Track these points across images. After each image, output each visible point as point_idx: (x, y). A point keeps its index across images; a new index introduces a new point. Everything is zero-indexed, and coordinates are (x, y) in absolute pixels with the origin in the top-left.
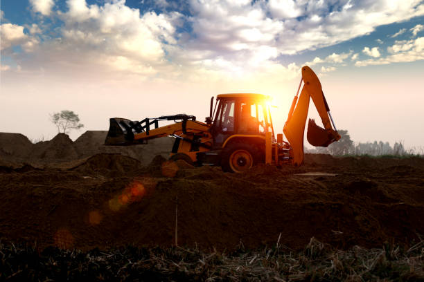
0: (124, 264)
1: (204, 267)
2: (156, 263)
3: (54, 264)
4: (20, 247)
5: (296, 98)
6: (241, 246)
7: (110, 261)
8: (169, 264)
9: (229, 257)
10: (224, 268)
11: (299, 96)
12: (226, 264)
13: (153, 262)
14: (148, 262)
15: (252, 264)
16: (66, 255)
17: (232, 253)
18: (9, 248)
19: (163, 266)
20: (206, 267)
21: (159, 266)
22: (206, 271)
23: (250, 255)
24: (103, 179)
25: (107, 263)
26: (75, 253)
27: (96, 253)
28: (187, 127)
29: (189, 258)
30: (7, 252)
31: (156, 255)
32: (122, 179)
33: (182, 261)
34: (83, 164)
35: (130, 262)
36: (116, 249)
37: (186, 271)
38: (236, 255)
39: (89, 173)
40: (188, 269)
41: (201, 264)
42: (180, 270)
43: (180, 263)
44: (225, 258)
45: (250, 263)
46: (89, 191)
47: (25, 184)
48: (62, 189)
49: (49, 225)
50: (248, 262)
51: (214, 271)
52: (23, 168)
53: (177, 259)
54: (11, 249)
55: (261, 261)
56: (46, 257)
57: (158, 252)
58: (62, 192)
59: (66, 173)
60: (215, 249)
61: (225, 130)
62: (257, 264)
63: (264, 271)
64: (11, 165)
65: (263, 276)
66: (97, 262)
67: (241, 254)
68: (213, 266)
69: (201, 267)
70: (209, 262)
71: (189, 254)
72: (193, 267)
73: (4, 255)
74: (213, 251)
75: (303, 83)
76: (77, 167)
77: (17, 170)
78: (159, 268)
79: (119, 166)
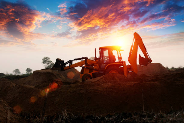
0: (121, 120)
1: (156, 119)
2: (135, 119)
3: (91, 122)
4: (76, 116)
5: (132, 46)
6: (172, 109)
7: (115, 119)
8: (141, 119)
9: (167, 115)
10: (165, 119)
11: (133, 45)
12: (165, 118)
13: (134, 118)
14: (131, 119)
15: (177, 116)
16: (96, 118)
17: (168, 113)
18: (71, 117)
19: (138, 120)
20: (157, 119)
21: (137, 120)
22: (157, 121)
23: (176, 113)
24: (110, 84)
25: (114, 120)
26: (100, 117)
27: (109, 116)
28: (87, 62)
29: (149, 116)
30: (71, 118)
31: (135, 115)
32: (119, 84)
33: (146, 117)
34: (101, 79)
35: (124, 119)
36: (117, 114)
37: (148, 121)
38: (170, 113)
39: (104, 82)
40: (149, 121)
41: (154, 118)
42: (146, 121)
43: (146, 118)
44: (165, 115)
45: (176, 116)
46: (104, 90)
47: (76, 88)
48: (93, 90)
49: (88, 106)
50: (175, 116)
51: (160, 121)
52: (75, 82)
53: (144, 116)
54: (72, 117)
55: (181, 115)
56: (88, 119)
57: (136, 114)
58: (93, 91)
59: (94, 83)
60: (160, 111)
61: (105, 62)
62: (179, 116)
63: (182, 119)
64: (70, 81)
65: (182, 121)
66: (110, 120)
67: (172, 113)
68: (160, 119)
69: (155, 119)
70: (158, 117)
71: (149, 114)
72: (151, 120)
73: (69, 119)
74: (160, 112)
75: (134, 40)
76: (98, 80)
77: (73, 83)
78: (136, 121)
79: (117, 79)
